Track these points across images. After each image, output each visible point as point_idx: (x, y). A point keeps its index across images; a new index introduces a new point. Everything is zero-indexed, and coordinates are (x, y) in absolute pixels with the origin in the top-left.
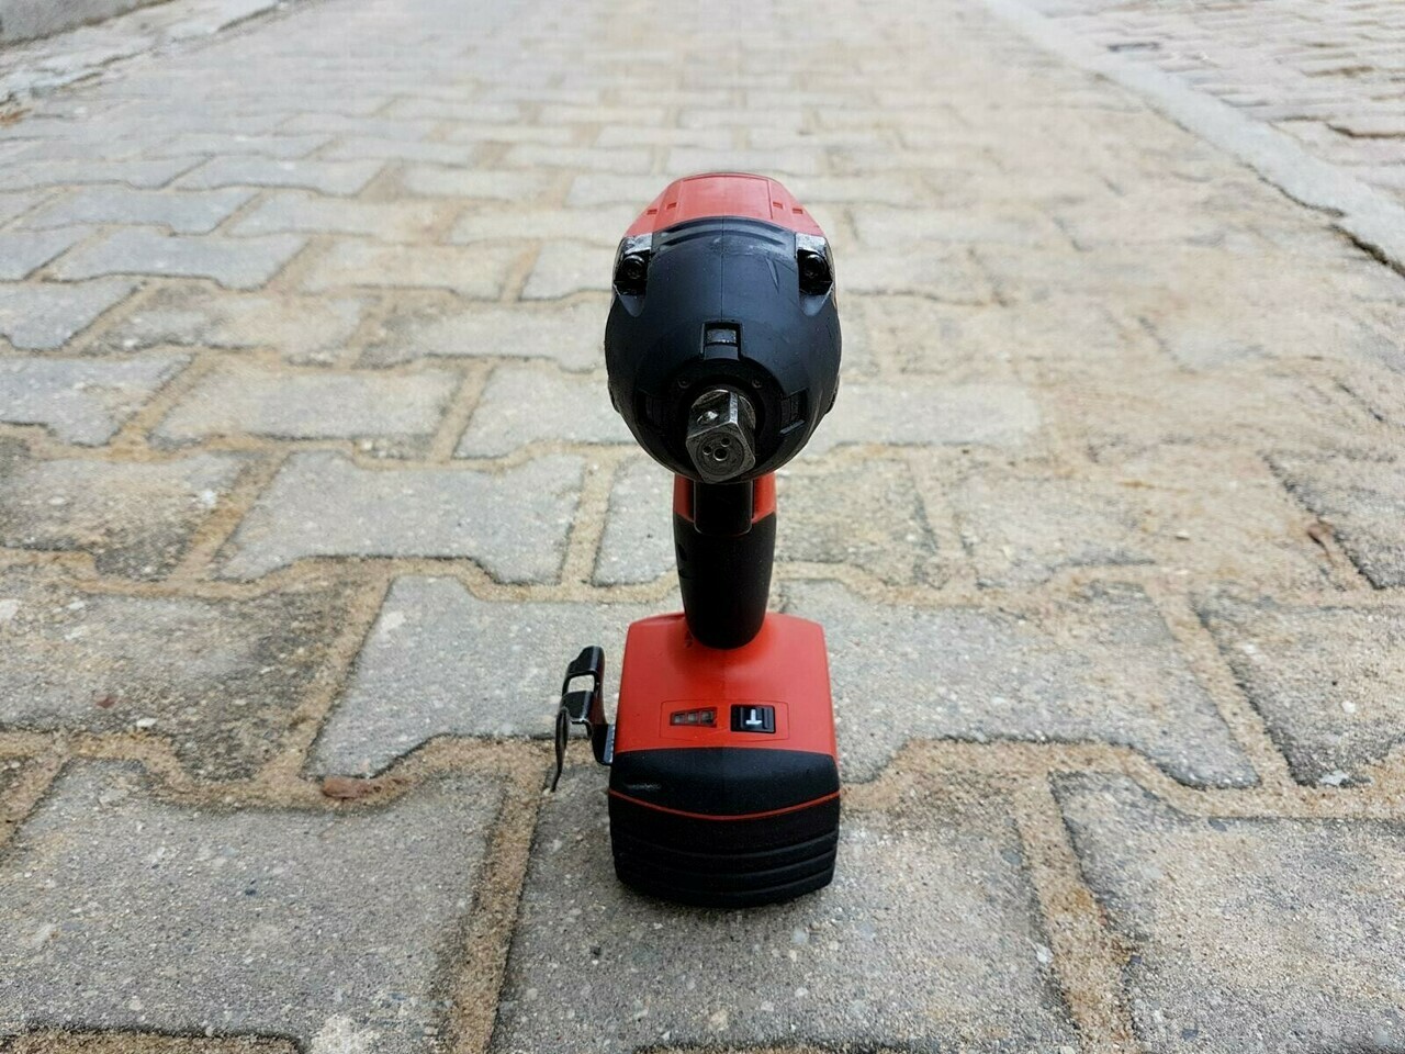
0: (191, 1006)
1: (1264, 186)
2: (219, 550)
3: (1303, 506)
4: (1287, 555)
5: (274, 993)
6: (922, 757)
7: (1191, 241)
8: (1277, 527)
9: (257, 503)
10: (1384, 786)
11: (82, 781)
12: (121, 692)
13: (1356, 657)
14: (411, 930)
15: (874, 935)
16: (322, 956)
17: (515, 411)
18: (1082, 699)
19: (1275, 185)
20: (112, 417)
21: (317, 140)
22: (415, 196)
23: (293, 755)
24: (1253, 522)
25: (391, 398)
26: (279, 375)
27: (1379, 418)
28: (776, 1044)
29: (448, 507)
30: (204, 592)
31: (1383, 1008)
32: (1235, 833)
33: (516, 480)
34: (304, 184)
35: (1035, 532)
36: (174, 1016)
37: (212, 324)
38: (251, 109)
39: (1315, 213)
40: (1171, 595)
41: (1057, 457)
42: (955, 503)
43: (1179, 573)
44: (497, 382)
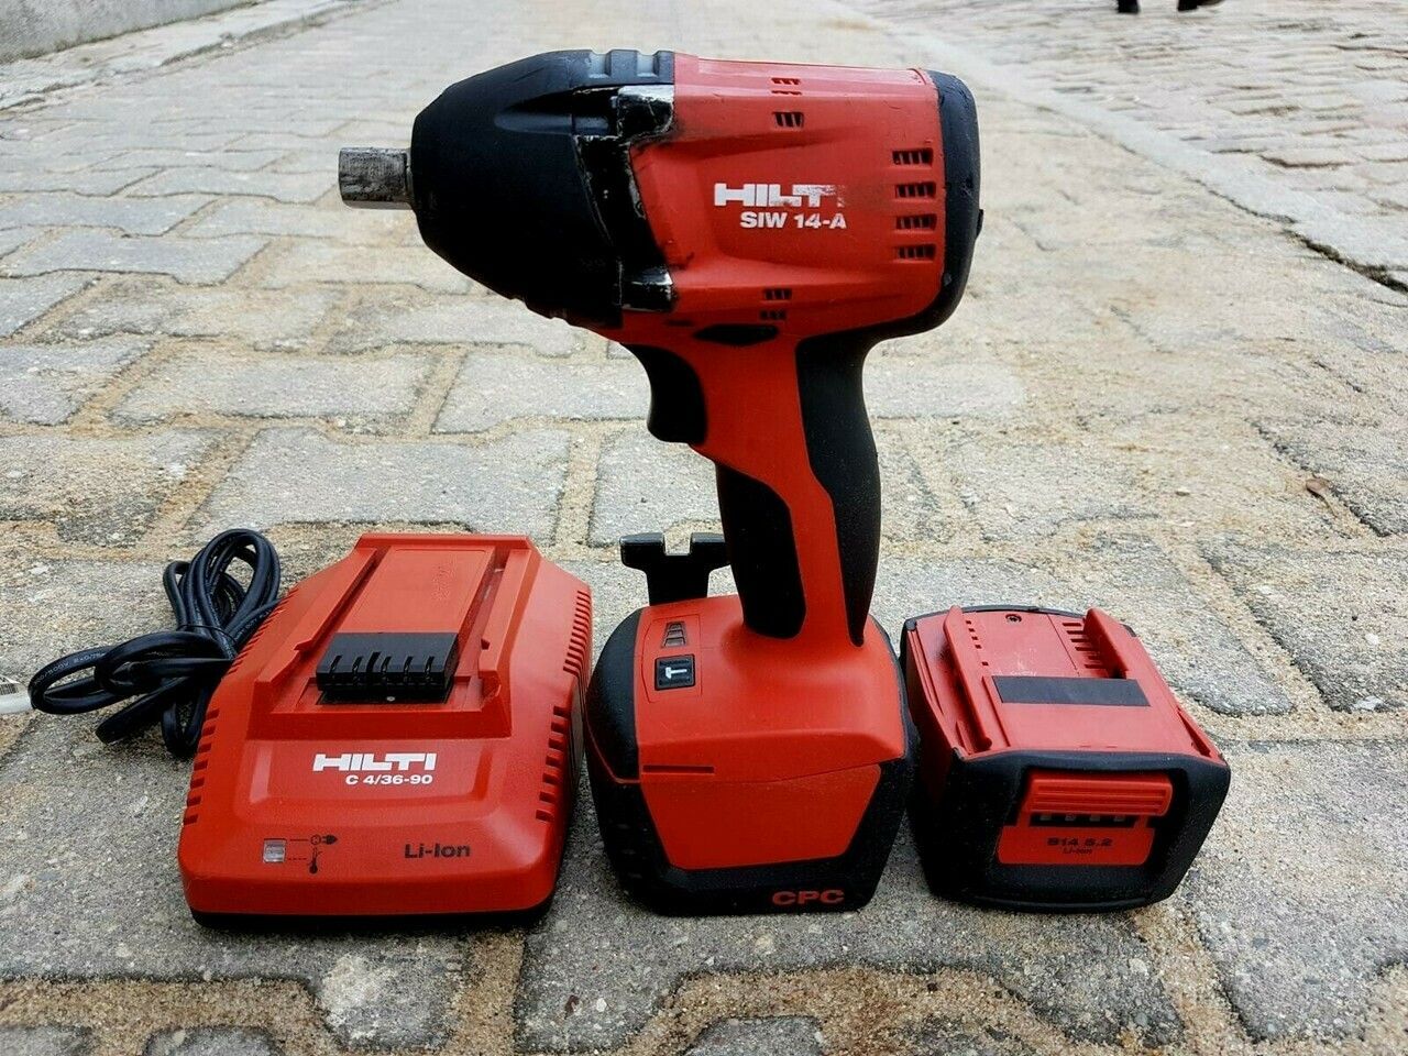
1: (1215, 198)
2: (190, 519)
3: (1298, 465)
4: (1289, 507)
7: (1150, 242)
8: (1275, 483)
9: (228, 474)
13: (1371, 595)
17: (492, 391)
19: (1225, 197)
20: (69, 398)
21: (272, 156)
24: (1248, 479)
25: (363, 380)
26: (244, 360)
27: (1358, 390)
28: (829, 966)
29: (430, 477)
32: (1276, 756)
33: (499, 452)
34: (259, 192)
35: (1035, 491)
36: (167, 961)
37: (170, 314)
38: (200, 129)
39: (1266, 220)
40: (1180, 544)
41: (1047, 427)
42: (951, 468)
43: (1184, 525)
44: (472, 365)
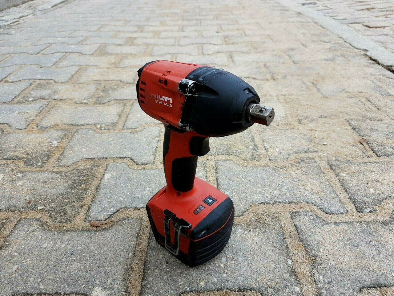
0: (57, 287)
1: (346, 43)
2: (59, 158)
3: (358, 134)
4: (354, 148)
5: (80, 282)
6: (255, 209)
7: (325, 60)
8: (351, 140)
9: (69, 144)
10: (381, 212)
11: (24, 225)
12: (33, 199)
13: (373, 176)
14: (117, 263)
15: (244, 259)
16: (93, 271)
17: (140, 115)
18: (298, 191)
19: (349, 43)
20: (27, 121)
21: (81, 39)
22: (109, 54)
23: (82, 215)
24: (344, 139)
25: (105, 112)
26: (73, 107)
27: (378, 109)
28: (218, 290)
29: (122, 143)
30: (55, 170)
31: (382, 273)
32: (341, 226)
33: (141, 135)
34: (78, 51)
35: (284, 144)
36: (52, 289)
37: (54, 93)
38: (62, 30)
39: (360, 50)
40: (322, 161)
41: (290, 123)
42: (262, 137)
43: (324, 154)
44: (134, 107)
